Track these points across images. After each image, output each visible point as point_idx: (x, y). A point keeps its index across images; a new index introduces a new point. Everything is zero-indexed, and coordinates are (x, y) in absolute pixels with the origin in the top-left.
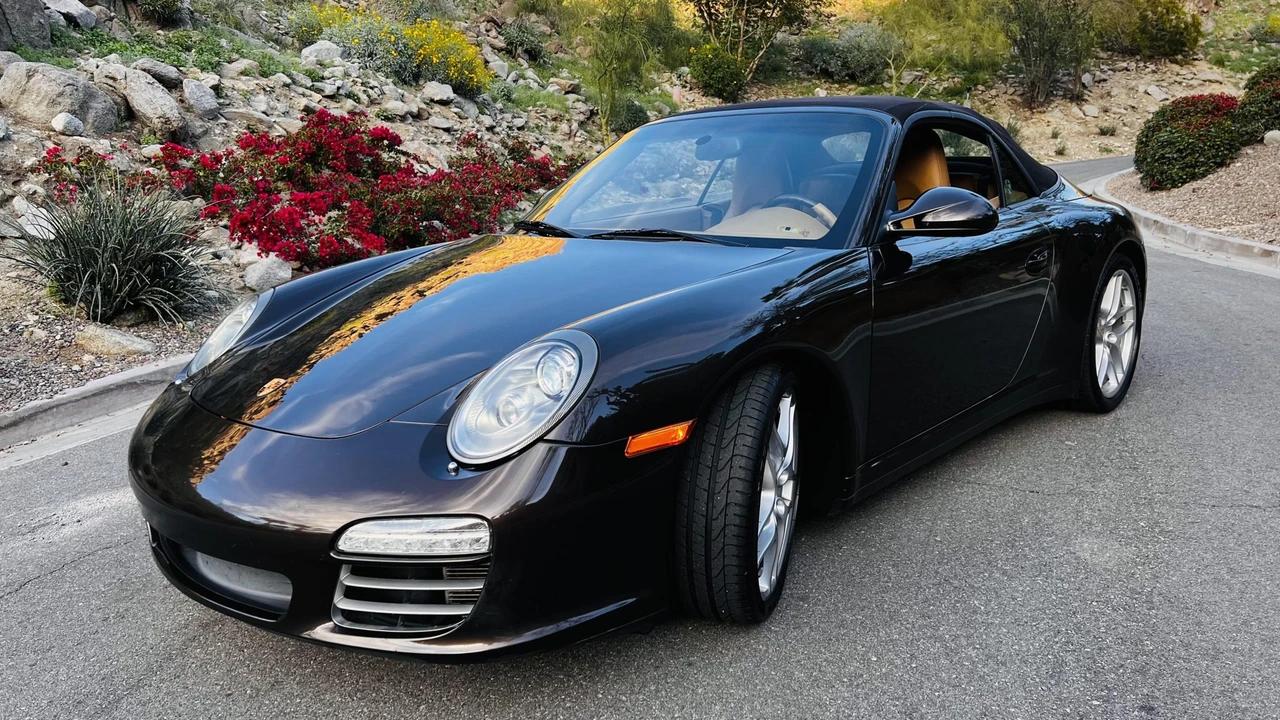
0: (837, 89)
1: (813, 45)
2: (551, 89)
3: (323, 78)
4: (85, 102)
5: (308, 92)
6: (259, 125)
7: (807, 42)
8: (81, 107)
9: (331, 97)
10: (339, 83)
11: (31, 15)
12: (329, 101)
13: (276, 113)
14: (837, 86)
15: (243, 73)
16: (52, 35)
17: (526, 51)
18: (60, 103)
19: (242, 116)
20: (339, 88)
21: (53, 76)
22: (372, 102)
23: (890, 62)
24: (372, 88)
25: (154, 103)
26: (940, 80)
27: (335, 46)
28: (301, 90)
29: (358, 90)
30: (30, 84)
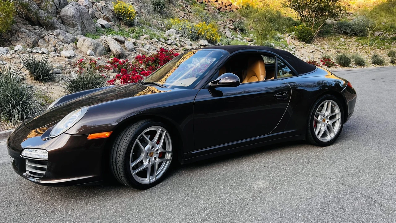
0: (349, 38)
1: (341, 24)
2: (244, 40)
3: (169, 39)
4: (96, 47)
5: (163, 43)
6: (145, 53)
7: (339, 23)
8: (95, 49)
9: (170, 45)
10: (172, 41)
11: (91, 25)
12: (169, 46)
13: (152, 49)
14: (349, 37)
15: (145, 39)
16: (97, 30)
17: (240, 29)
18: (90, 48)
19: (140, 50)
20: (172, 42)
21: (89, 41)
22: (182, 46)
23: (368, 29)
24: (182, 42)
25: (115, 47)
26: (390, 34)
27: (175, 30)
28: (161, 43)
29: (178, 43)
30: (84, 43)
